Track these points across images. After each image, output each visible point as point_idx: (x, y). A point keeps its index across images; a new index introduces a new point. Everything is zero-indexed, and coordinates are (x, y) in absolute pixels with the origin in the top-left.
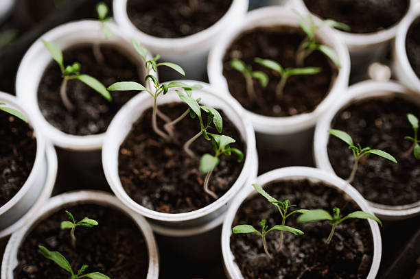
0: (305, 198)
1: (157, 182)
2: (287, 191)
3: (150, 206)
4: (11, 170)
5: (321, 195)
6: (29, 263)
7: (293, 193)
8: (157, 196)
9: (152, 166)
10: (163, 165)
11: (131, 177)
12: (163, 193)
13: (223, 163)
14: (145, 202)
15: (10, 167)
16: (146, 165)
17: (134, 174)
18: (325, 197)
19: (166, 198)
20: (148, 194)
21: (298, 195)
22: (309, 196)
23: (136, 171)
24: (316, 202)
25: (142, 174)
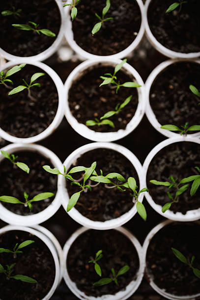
0: (170, 156)
1: (103, 206)
2: (159, 159)
3: (109, 217)
4: (40, 257)
5: (175, 149)
6: (80, 280)
7: (162, 158)
8: (107, 210)
9: (94, 200)
10: (98, 195)
11: (90, 213)
12: (109, 206)
13: (124, 173)
14: (105, 218)
15: (37, 256)
16: (92, 202)
17: (90, 211)
18: (178, 148)
19: (112, 207)
20: (103, 213)
21: (165, 157)
22: (170, 153)
23: (90, 209)
24: (175, 154)
25: (94, 208)
